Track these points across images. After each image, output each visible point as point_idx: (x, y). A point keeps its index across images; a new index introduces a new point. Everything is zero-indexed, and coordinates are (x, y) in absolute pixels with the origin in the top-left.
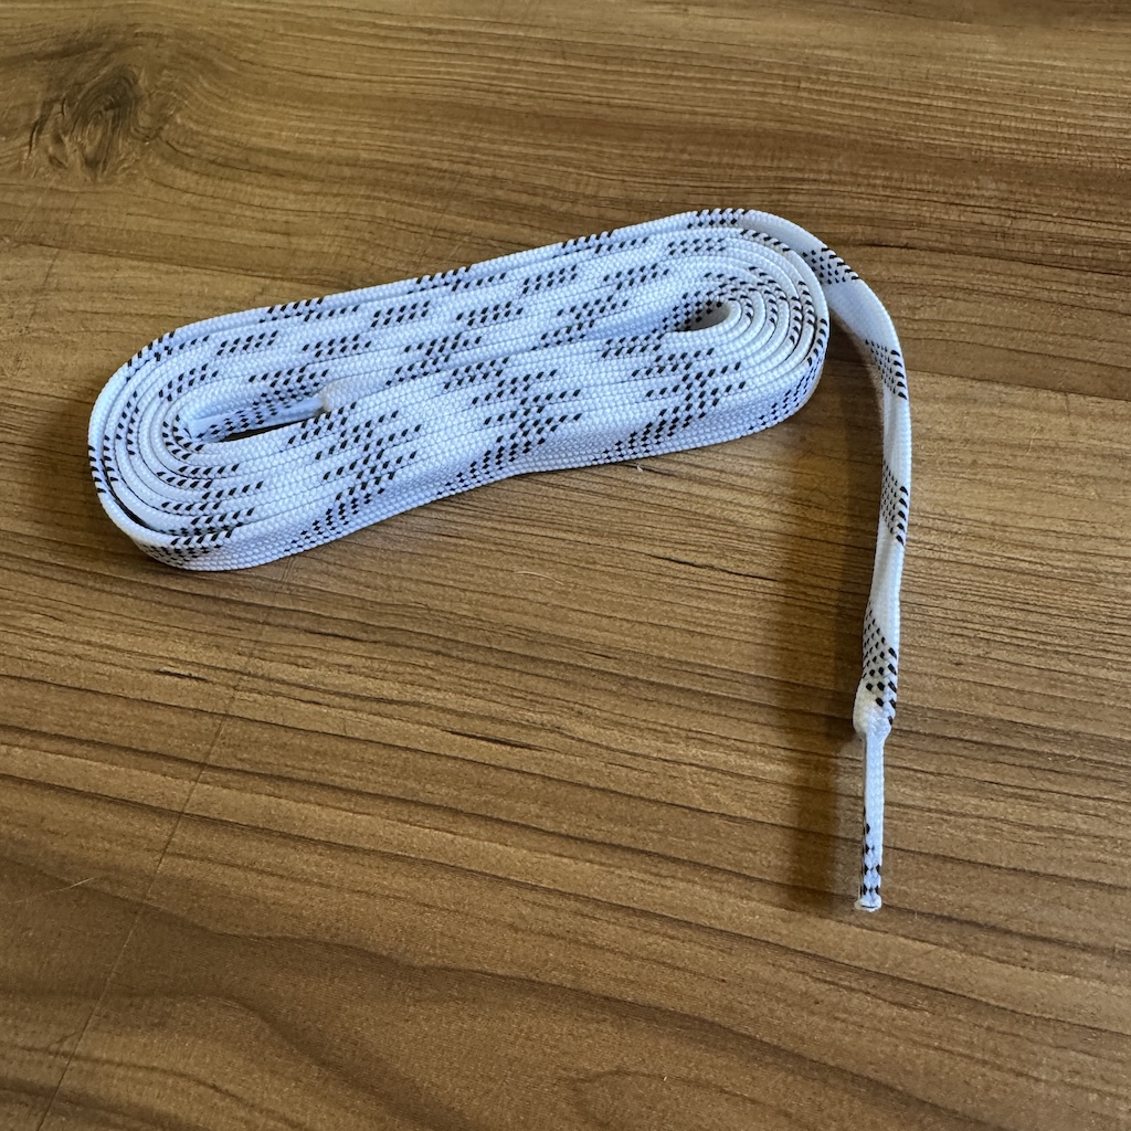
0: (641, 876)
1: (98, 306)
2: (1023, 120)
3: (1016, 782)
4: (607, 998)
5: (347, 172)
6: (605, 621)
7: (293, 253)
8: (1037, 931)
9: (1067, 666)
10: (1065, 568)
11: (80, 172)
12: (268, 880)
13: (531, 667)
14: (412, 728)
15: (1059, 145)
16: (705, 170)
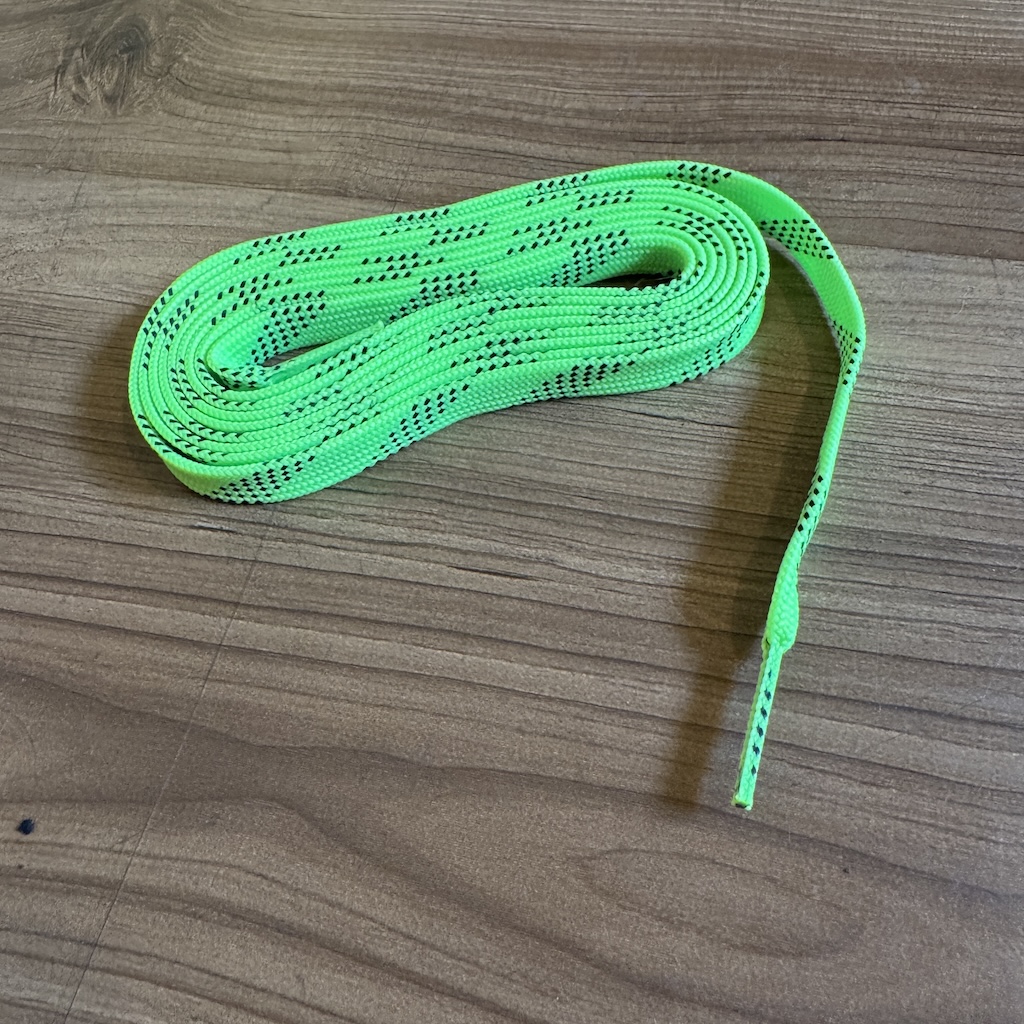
0: (632, 683)
1: (124, 219)
2: (942, 28)
3: (964, 591)
4: (607, 788)
5: (339, 96)
6: (588, 468)
7: (295, 167)
8: (990, 718)
9: (1005, 490)
10: (999, 407)
11: (101, 107)
12: (299, 699)
13: (524, 510)
14: (422, 565)
15: (975, 48)
16: (658, 82)
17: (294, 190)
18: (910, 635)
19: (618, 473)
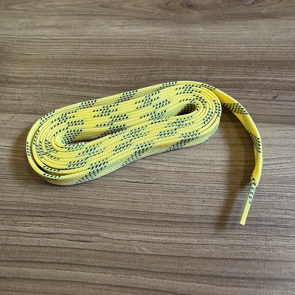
17: (21, 113)
18: (205, 250)
19: (119, 202)
